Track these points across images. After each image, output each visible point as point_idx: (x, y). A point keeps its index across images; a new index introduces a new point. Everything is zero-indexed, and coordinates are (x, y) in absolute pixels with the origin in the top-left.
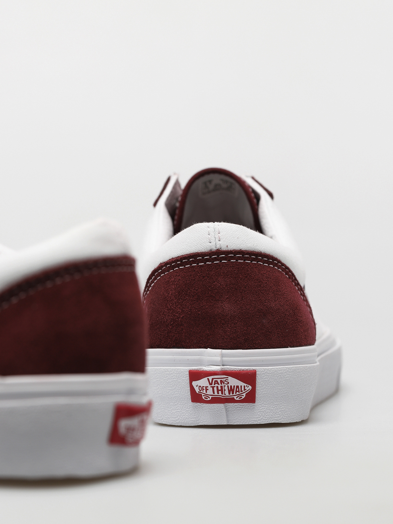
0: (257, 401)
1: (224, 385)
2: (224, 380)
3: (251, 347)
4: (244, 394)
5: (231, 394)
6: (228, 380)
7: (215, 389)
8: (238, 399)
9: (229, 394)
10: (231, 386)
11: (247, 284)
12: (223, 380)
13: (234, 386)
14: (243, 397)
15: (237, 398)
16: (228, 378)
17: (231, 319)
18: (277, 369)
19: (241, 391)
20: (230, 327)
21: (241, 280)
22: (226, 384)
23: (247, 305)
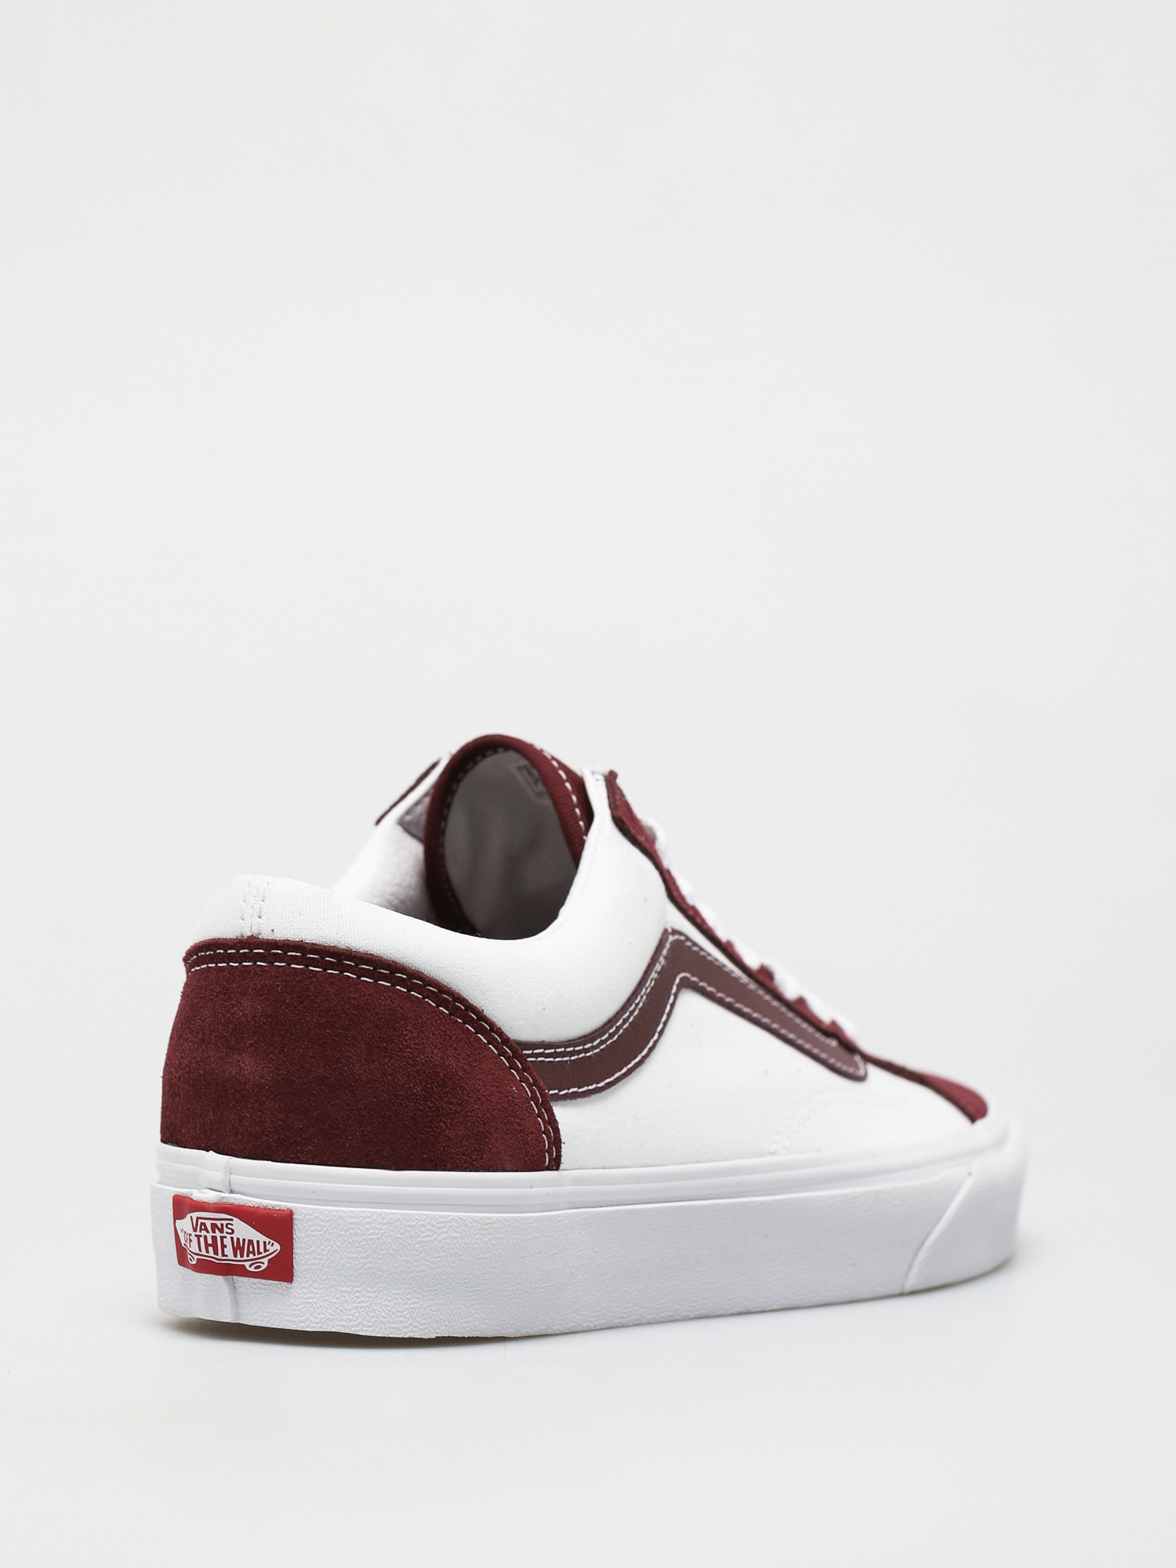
0: (299, 1279)
1: (222, 1235)
2: (222, 1225)
3: (291, 1158)
4: (265, 1261)
5: (239, 1258)
6: (232, 1225)
7: (202, 1239)
8: (252, 1269)
9: (235, 1256)
10: (238, 1239)
11: (299, 1019)
12: (219, 1223)
13: (244, 1240)
14: (264, 1267)
15: (250, 1266)
16: (232, 1220)
17: (253, 1091)
18: (345, 1212)
19: (259, 1253)
20: (251, 1108)
21: (286, 1008)
22: (227, 1233)
23: (291, 1065)
